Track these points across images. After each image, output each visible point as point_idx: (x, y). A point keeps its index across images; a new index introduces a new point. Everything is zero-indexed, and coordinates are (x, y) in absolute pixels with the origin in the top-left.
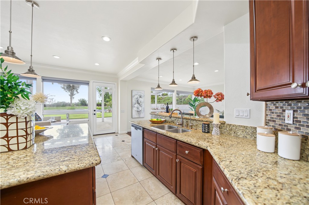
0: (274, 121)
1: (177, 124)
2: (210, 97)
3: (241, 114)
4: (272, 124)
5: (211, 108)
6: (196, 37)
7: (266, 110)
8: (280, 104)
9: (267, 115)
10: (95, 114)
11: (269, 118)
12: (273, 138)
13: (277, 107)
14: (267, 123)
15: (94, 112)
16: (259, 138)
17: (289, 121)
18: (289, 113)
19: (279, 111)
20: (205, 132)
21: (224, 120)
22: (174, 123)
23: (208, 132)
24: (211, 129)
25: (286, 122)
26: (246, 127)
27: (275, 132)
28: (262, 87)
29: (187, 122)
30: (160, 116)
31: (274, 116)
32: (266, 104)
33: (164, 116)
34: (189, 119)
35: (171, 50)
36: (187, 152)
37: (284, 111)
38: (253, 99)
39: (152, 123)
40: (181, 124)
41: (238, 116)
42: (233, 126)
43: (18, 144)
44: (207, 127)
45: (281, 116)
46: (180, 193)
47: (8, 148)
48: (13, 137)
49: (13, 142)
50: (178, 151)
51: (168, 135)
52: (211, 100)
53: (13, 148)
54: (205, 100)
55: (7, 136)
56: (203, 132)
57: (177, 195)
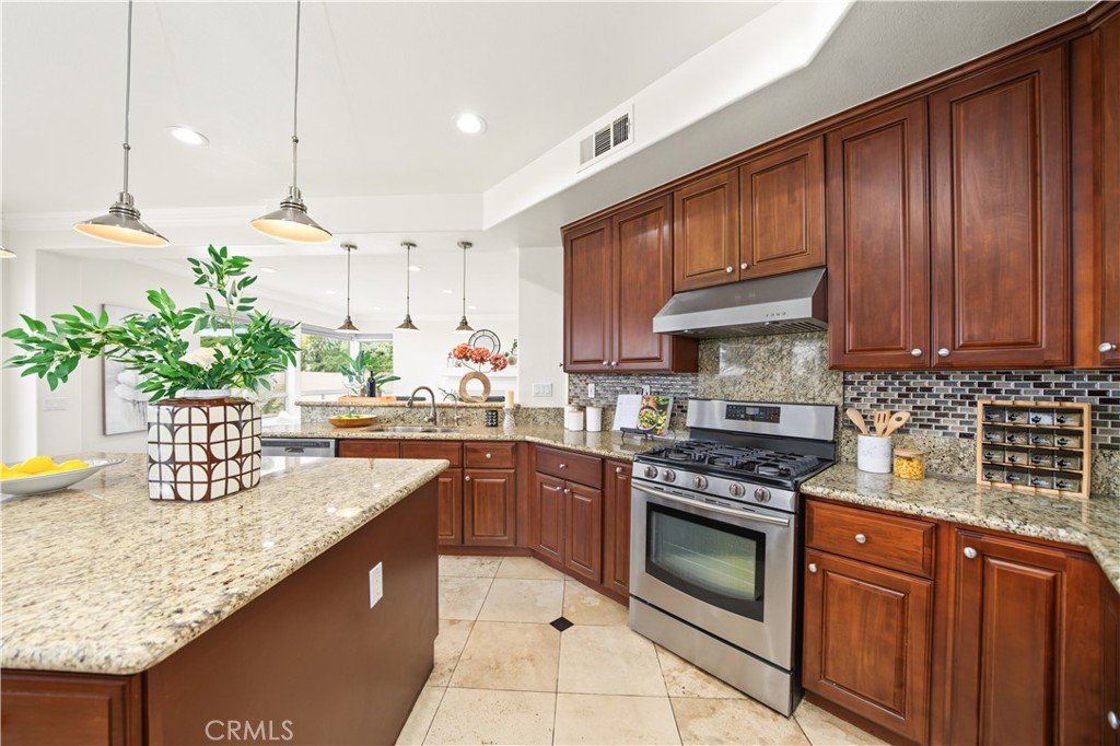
0: (578, 397)
1: (426, 419)
2: (482, 361)
3: (541, 391)
4: (576, 400)
5: (486, 383)
6: (470, 244)
7: (570, 384)
8: (583, 377)
9: (570, 390)
11: (572, 394)
12: (582, 414)
13: (580, 381)
14: (571, 400)
16: (567, 417)
17: (591, 395)
18: (591, 387)
19: (582, 384)
20: (492, 426)
22: (403, 420)
23: (496, 425)
24: (499, 420)
26: (548, 410)
27: (582, 409)
28: (579, 360)
29: (444, 413)
30: (349, 407)
31: (578, 391)
32: (569, 377)
33: (365, 406)
36: (488, 455)
37: (587, 384)
38: (567, 371)
39: (338, 427)
40: (433, 420)
41: (537, 394)
42: (533, 409)
43: (252, 471)
44: (494, 418)
45: (584, 391)
46: (473, 535)
47: (240, 483)
48: (247, 455)
49: (247, 467)
50: (466, 463)
51: (432, 436)
52: (486, 368)
53: (247, 483)
54: (477, 367)
55: (239, 454)
56: (487, 426)
57: (467, 543)
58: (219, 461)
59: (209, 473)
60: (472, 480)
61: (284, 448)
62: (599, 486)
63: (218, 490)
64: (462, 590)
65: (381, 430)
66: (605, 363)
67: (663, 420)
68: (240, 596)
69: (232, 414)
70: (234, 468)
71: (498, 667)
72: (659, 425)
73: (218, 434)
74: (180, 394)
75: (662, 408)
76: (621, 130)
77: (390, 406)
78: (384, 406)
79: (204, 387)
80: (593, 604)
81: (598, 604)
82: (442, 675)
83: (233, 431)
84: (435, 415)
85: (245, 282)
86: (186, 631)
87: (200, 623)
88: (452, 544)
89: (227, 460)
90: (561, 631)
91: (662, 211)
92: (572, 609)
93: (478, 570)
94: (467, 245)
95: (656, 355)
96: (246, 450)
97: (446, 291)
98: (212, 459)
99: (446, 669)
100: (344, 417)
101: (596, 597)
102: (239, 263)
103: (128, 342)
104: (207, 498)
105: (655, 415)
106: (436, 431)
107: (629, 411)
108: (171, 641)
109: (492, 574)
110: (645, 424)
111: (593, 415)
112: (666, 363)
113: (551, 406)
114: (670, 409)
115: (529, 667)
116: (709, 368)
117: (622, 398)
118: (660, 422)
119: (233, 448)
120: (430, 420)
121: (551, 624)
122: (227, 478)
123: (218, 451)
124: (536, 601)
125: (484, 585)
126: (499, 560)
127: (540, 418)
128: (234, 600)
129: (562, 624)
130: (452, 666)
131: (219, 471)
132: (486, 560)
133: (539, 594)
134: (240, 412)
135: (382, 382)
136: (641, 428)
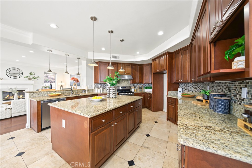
0: (96, 87)
3: (90, 86)
17: (99, 87)
33: (53, 91)
56: (83, 93)
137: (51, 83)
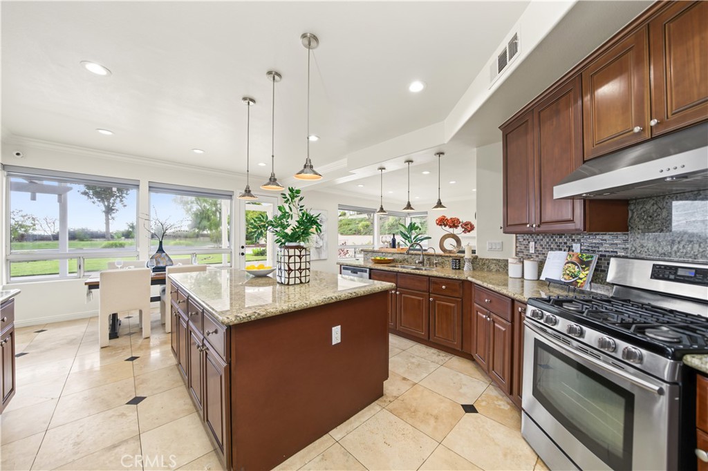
0: (523, 252)
1: (417, 262)
2: (456, 227)
3: (494, 247)
4: (520, 254)
5: (458, 241)
7: (516, 242)
8: (526, 237)
9: (517, 247)
10: (243, 254)
11: (518, 249)
12: (521, 265)
13: (524, 240)
14: (517, 254)
15: (242, 251)
16: (511, 267)
17: (532, 251)
18: (532, 244)
19: (526, 242)
20: (456, 269)
21: (476, 254)
22: (407, 262)
23: (459, 269)
24: (462, 265)
25: (531, 252)
26: (499, 261)
27: (523, 261)
28: (512, 223)
29: (429, 259)
31: (523, 247)
32: (516, 237)
34: (433, 255)
35: (405, 162)
36: (444, 287)
37: (529, 242)
38: (505, 232)
39: (376, 263)
40: (422, 263)
41: (491, 249)
42: (486, 260)
43: (306, 276)
44: (458, 263)
45: (527, 247)
46: (435, 336)
47: (300, 280)
48: (303, 270)
49: (303, 274)
50: (431, 290)
51: (418, 272)
52: (458, 231)
53: (303, 281)
54: (451, 230)
55: (300, 268)
56: (453, 269)
57: (431, 340)
58: (292, 270)
59: (289, 274)
60: (434, 301)
61: (350, 271)
62: (509, 319)
63: (292, 281)
64: (419, 365)
65: (395, 267)
66: (528, 226)
67: (585, 275)
68: (259, 314)
69: (297, 252)
70: (298, 274)
71: (414, 412)
72: (581, 279)
73: (292, 260)
74: (287, 244)
75: (584, 264)
76: (513, 46)
77: (401, 253)
78: (398, 253)
79: (291, 242)
80: (502, 407)
81: (506, 409)
82: (385, 401)
83: (298, 259)
84: (423, 259)
85: (301, 199)
86: (238, 318)
87: (243, 318)
88: (422, 337)
89: (295, 270)
90: (466, 412)
91: (572, 94)
92: (484, 404)
93: (435, 358)
94: (440, 154)
95: (570, 217)
96: (303, 267)
97: (452, 182)
98: (290, 270)
99: (389, 399)
100: (378, 258)
101: (508, 403)
102: (298, 192)
103: (273, 225)
104: (288, 284)
105: (577, 270)
106: (422, 269)
107: (556, 266)
108: (233, 320)
109: (442, 363)
110: (566, 277)
111: (530, 266)
112: (579, 223)
113: (502, 258)
114: (593, 265)
115: (432, 421)
116: (642, 227)
117: (551, 254)
118: (581, 276)
119: (298, 266)
120: (419, 263)
121: (462, 405)
122: (295, 277)
123: (292, 266)
124: (461, 388)
125: (432, 367)
126: (450, 356)
127: (493, 266)
128: (256, 315)
129: (470, 409)
130: (392, 399)
131: (292, 274)
132: (443, 354)
133: (465, 385)
134: (300, 252)
135: (422, 240)
136: (563, 280)
137: (394, 235)
